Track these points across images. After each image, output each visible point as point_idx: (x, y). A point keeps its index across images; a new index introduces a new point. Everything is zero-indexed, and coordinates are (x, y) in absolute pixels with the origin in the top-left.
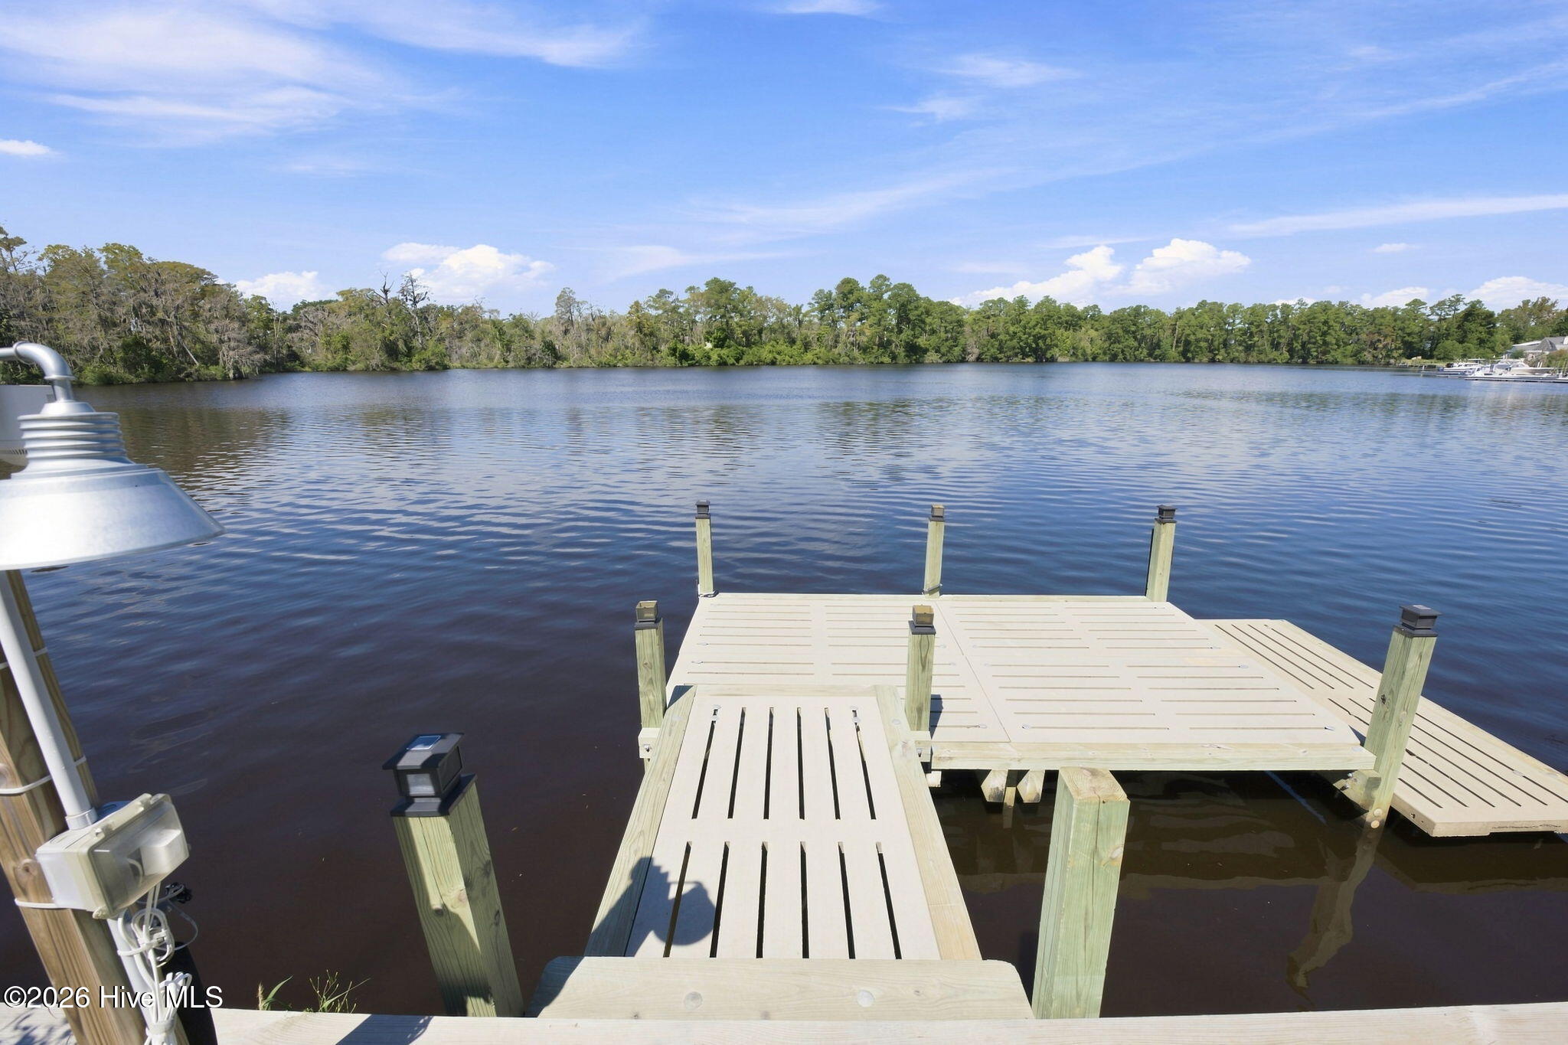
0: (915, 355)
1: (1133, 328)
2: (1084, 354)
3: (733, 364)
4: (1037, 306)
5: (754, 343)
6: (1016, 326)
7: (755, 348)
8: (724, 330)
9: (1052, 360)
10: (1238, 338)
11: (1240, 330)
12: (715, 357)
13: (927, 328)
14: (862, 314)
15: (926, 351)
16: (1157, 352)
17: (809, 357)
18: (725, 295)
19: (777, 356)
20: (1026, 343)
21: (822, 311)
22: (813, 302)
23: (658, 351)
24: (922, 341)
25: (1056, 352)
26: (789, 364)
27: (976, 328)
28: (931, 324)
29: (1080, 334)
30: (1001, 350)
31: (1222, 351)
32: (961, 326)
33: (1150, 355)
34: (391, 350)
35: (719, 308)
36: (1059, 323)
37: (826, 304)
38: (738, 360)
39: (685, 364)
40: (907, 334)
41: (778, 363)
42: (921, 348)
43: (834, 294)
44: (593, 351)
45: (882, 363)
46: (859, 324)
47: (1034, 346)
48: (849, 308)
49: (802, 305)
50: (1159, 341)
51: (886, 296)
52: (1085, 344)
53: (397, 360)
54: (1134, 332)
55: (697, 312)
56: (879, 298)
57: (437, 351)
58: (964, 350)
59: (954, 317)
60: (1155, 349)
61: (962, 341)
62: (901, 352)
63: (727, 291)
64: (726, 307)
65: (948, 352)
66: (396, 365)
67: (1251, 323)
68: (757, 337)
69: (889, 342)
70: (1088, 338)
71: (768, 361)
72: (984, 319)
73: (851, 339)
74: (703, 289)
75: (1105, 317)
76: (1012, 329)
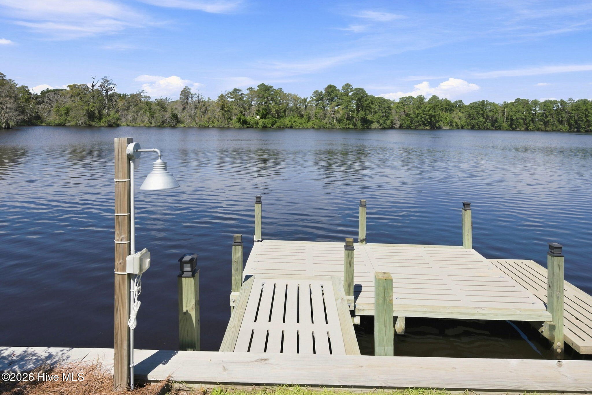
0: (366, 124)
1: (482, 112)
2: (457, 125)
3: (270, 127)
4: (430, 100)
5: (281, 117)
6: (419, 110)
7: (282, 119)
8: (266, 110)
9: (440, 128)
10: (539, 118)
11: (540, 113)
12: (261, 123)
13: (373, 110)
14: (338, 103)
15: (372, 122)
16: (496, 125)
17: (310, 124)
18: (267, 92)
19: (293, 123)
20: (425, 119)
21: (317, 101)
22: (313, 96)
23: (231, 120)
24: (370, 117)
25: (441, 124)
26: (299, 128)
27: (398, 111)
28: (374, 108)
29: (453, 115)
30: (412, 123)
31: (532, 125)
32: (390, 110)
33: (492, 126)
34: (91, 116)
35: (264, 98)
36: (442, 109)
37: (319, 97)
38: (273, 125)
39: (245, 126)
40: (362, 113)
41: (294, 127)
42: (369, 121)
43: (324, 92)
44: (197, 120)
45: (349, 128)
46: (336, 108)
47: (429, 120)
48: (331, 100)
49: (307, 98)
50: (497, 118)
51: (350, 94)
52: (456, 120)
53: (93, 121)
54: (483, 114)
55: (253, 100)
56: (347, 95)
57: (115, 116)
58: (392, 122)
59: (386, 105)
60: (495, 123)
61: (391, 117)
62: (359, 123)
63: (268, 90)
64: (268, 98)
65: (384, 123)
66: (93, 123)
67: (545, 110)
68: (283, 114)
69: (353, 118)
70: (457, 117)
71: (289, 126)
72: (403, 107)
73: (333, 115)
74: (256, 89)
75: (466, 106)
76: (417, 112)
